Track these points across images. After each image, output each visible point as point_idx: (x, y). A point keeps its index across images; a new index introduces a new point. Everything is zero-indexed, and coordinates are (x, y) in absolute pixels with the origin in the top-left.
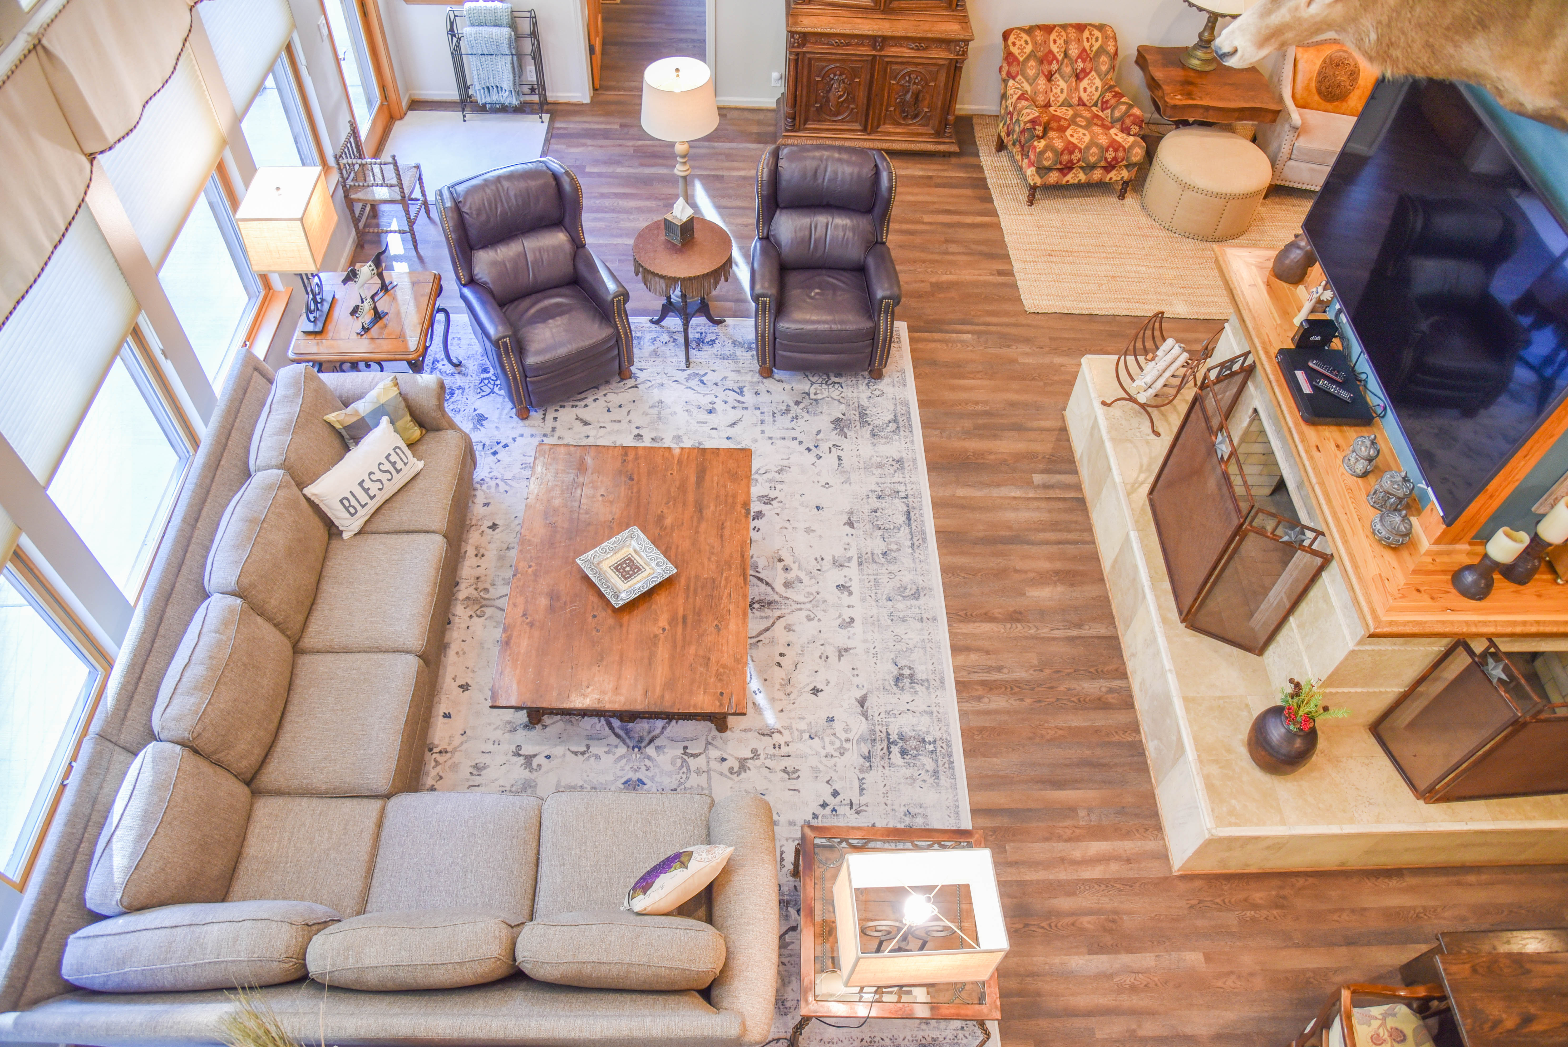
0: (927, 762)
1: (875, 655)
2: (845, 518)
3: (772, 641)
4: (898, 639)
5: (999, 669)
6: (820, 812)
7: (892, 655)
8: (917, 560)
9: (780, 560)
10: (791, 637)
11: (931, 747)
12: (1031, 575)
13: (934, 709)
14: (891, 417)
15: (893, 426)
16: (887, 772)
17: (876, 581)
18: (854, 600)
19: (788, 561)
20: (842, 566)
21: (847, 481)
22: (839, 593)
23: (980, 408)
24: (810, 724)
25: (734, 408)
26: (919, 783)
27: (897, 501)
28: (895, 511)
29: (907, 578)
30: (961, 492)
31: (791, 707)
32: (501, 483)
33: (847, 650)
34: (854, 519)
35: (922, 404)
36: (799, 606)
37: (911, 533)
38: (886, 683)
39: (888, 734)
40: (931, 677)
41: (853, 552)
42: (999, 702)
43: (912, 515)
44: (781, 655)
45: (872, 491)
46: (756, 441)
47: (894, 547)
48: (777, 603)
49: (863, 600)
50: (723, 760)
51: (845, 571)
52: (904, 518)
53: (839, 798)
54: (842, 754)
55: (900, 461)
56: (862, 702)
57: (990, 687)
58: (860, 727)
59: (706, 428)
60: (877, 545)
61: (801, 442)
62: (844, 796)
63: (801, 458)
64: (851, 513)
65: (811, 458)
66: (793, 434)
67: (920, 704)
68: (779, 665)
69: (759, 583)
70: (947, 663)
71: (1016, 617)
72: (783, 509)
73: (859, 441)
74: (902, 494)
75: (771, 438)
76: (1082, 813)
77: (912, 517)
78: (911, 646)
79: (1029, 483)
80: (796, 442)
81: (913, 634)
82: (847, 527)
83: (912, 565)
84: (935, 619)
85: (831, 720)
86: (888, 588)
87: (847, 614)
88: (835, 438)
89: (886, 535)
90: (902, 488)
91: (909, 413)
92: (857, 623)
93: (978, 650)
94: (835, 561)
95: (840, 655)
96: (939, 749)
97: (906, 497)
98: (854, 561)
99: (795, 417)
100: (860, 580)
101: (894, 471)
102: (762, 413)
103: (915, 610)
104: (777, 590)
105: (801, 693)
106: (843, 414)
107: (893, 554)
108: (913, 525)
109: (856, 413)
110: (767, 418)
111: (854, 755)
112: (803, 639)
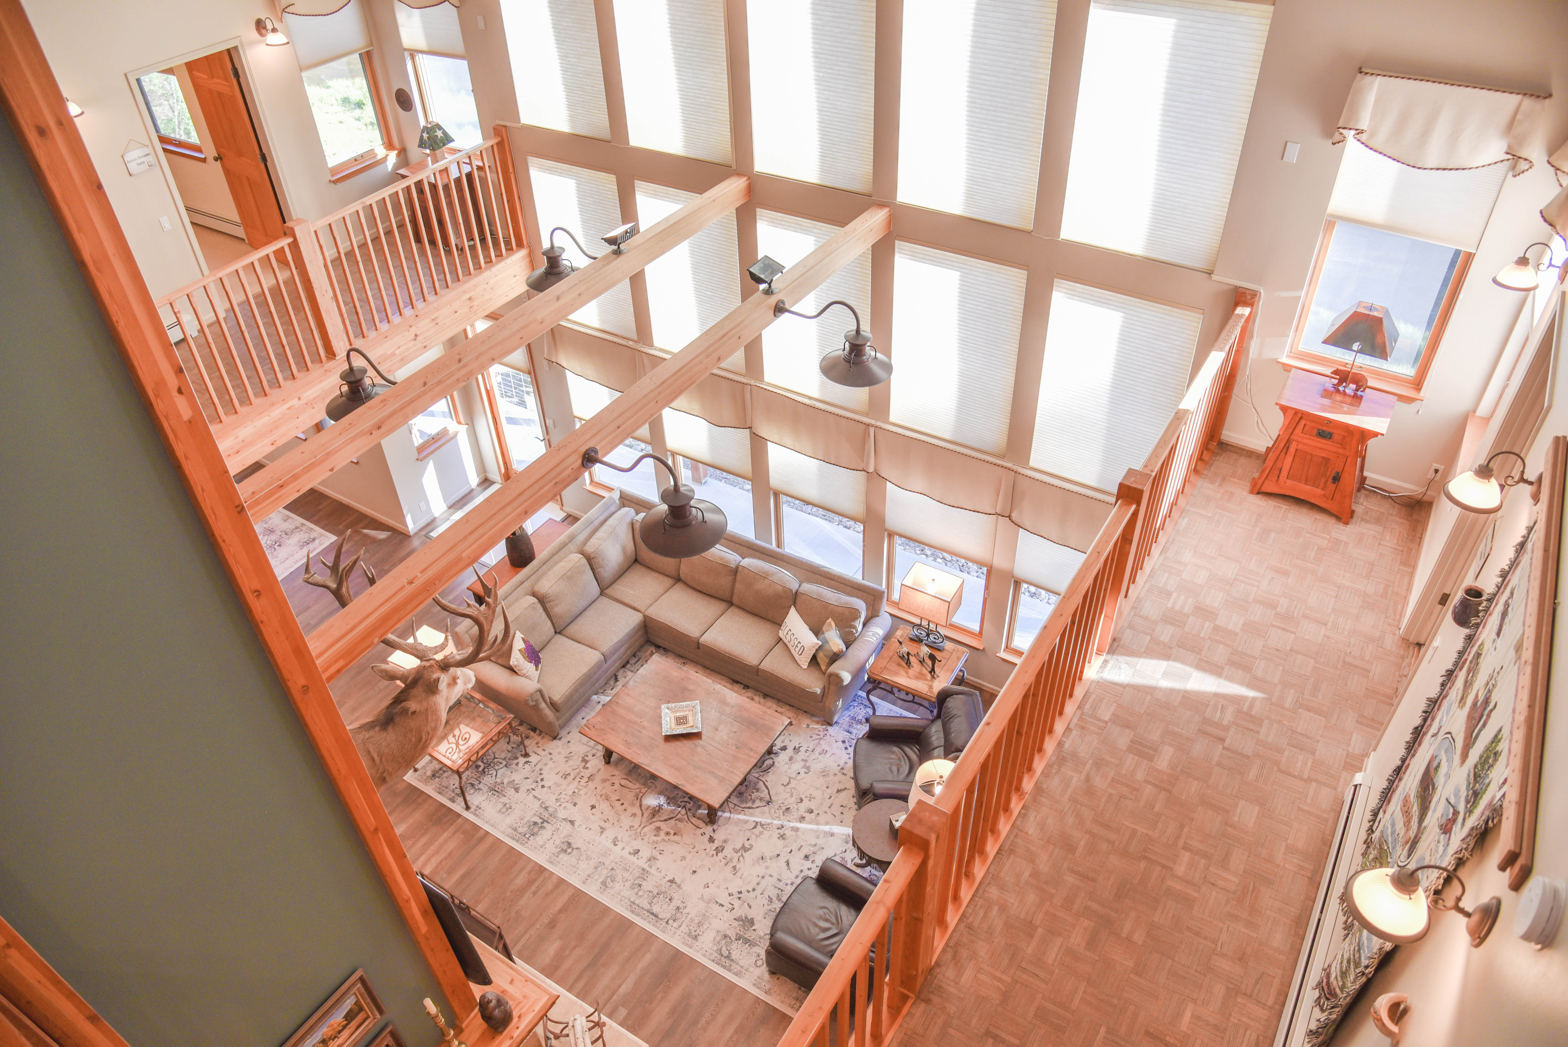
0: (522, 830)
1: (589, 843)
2: (678, 881)
3: (633, 804)
4: (588, 858)
5: (534, 893)
6: (542, 777)
7: (582, 850)
8: (623, 899)
9: (675, 834)
10: (628, 813)
11: (527, 836)
12: (567, 952)
13: (542, 850)
14: (734, 957)
15: (726, 953)
16: (534, 812)
17: (627, 870)
18: (625, 853)
19: (672, 837)
20: (649, 860)
21: (702, 898)
22: (635, 848)
23: (703, 1022)
24: (580, 795)
25: (802, 871)
26: (518, 820)
27: (669, 916)
28: (663, 909)
29: (618, 887)
30: (648, 957)
31: (595, 793)
32: (819, 737)
33: (602, 832)
34: (674, 885)
35: (732, 986)
36: (642, 826)
37: (643, 908)
38: (571, 838)
39: (548, 823)
40: (557, 859)
41: (653, 870)
42: (520, 880)
43: (654, 918)
44: (623, 804)
45: (685, 907)
46: (767, 868)
47: (641, 893)
48: (652, 818)
49: (622, 857)
50: (593, 756)
51: (645, 859)
52: (654, 911)
53: (540, 786)
54: (556, 799)
55: (696, 938)
56: (572, 822)
57: (531, 882)
58: (562, 814)
59: (794, 847)
60: (648, 885)
61: (749, 892)
62: (538, 790)
63: (735, 885)
64: (679, 886)
65: (734, 890)
66: (758, 892)
67: (549, 845)
68: (619, 800)
69: (670, 817)
70: (559, 871)
71: (552, 924)
72: (707, 854)
73: (727, 925)
74: (671, 922)
75: (763, 877)
76: (445, 875)
77: (651, 916)
78: (580, 861)
79: (624, 1004)
80: (751, 889)
81: (585, 867)
82: (672, 878)
83: (622, 894)
84: (584, 883)
85: (575, 804)
86: (619, 873)
87: (620, 845)
88: (738, 913)
89: (650, 894)
90: (675, 925)
91: (729, 970)
92: (611, 846)
93: (552, 891)
94: (655, 858)
95: (601, 828)
96: (524, 839)
97: (667, 922)
98: (648, 869)
99: (770, 900)
100: (634, 863)
101: (690, 930)
102: (787, 884)
103: (596, 877)
104: (659, 822)
105: (597, 800)
106: (754, 930)
107: (636, 890)
108: (647, 914)
109: (750, 938)
110: (780, 885)
111: (551, 804)
112: (622, 817)
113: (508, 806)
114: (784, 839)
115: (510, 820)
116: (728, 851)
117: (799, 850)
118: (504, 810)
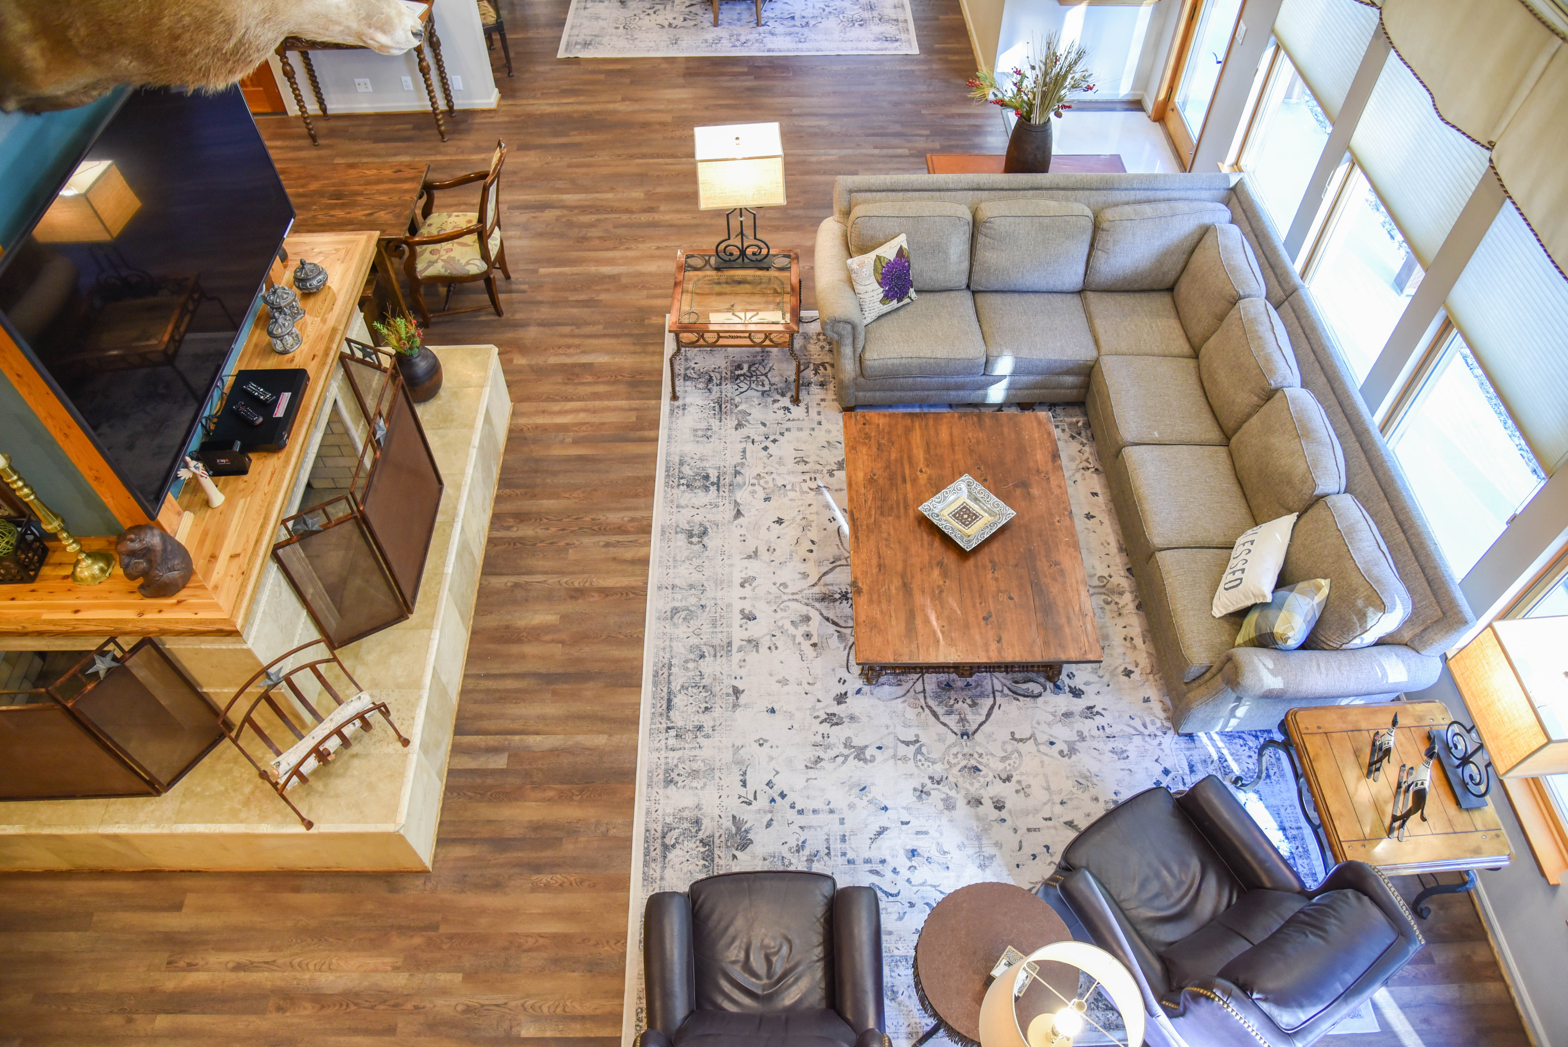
0: (687, 471)
1: (723, 553)
2: (743, 699)
3: (820, 563)
4: (699, 569)
5: (607, 545)
6: (777, 437)
7: (706, 553)
8: (668, 650)
9: (814, 645)
10: (803, 567)
11: (682, 481)
12: (548, 638)
13: (675, 510)
14: (672, 856)
15: (670, 841)
16: (722, 464)
17: (714, 625)
18: (738, 605)
19: (806, 645)
20: (749, 641)
21: (737, 749)
22: (754, 611)
23: (545, 878)
24: (786, 495)
25: (883, 862)
26: (696, 457)
27: (680, 723)
28: (686, 710)
29: (682, 631)
30: (601, 740)
31: (801, 509)
32: (1142, 729)
33: (749, 557)
34: (732, 698)
36: (795, 597)
37: (669, 683)
38: (715, 529)
39: (718, 490)
40: (673, 535)
41: (736, 657)
42: (614, 518)
43: (664, 707)
44: (811, 551)
45: (707, 736)
46: (851, 806)
47: (691, 665)
48: (817, 600)
49: (729, 605)
51: (746, 635)
52: (676, 701)
53: (763, 445)
54: (759, 475)
55: (669, 782)
56: (739, 514)
57: (620, 530)
58: (741, 496)
60: (709, 666)
61: (793, 806)
62: (758, 447)
63: (791, 780)
64: (735, 706)
65: (781, 783)
66: (803, 820)
67: (687, 513)
68: (813, 542)
69: (836, 620)
71: (577, 593)
72: (813, 708)
73: (717, 812)
74: (672, 733)
75: (832, 811)
77: (666, 703)
78: (687, 562)
80: (798, 807)
81: (684, 574)
82: (741, 688)
83: (674, 644)
84: (659, 588)
85: (767, 499)
86: (704, 618)
87: (747, 591)
88: (748, 815)
89: (697, 679)
90: (672, 742)
91: (646, 864)
92: (737, 580)
93: (624, 561)
94: (757, 646)
95: (756, 552)
96: (676, 481)
97: (669, 728)
98: (735, 648)
99: (800, 848)
100: (730, 626)
101: (676, 766)
102: (844, 854)
103: (679, 596)
104: (817, 613)
105: (793, 519)
106: (734, 857)
107: (692, 656)
108: (664, 694)
109: (716, 860)
110: (836, 846)
111: (747, 475)
112: (790, 565)
113: (709, 433)
114: (920, 798)
115: (690, 448)
116: (838, 734)
117: (918, 833)
118: (700, 433)
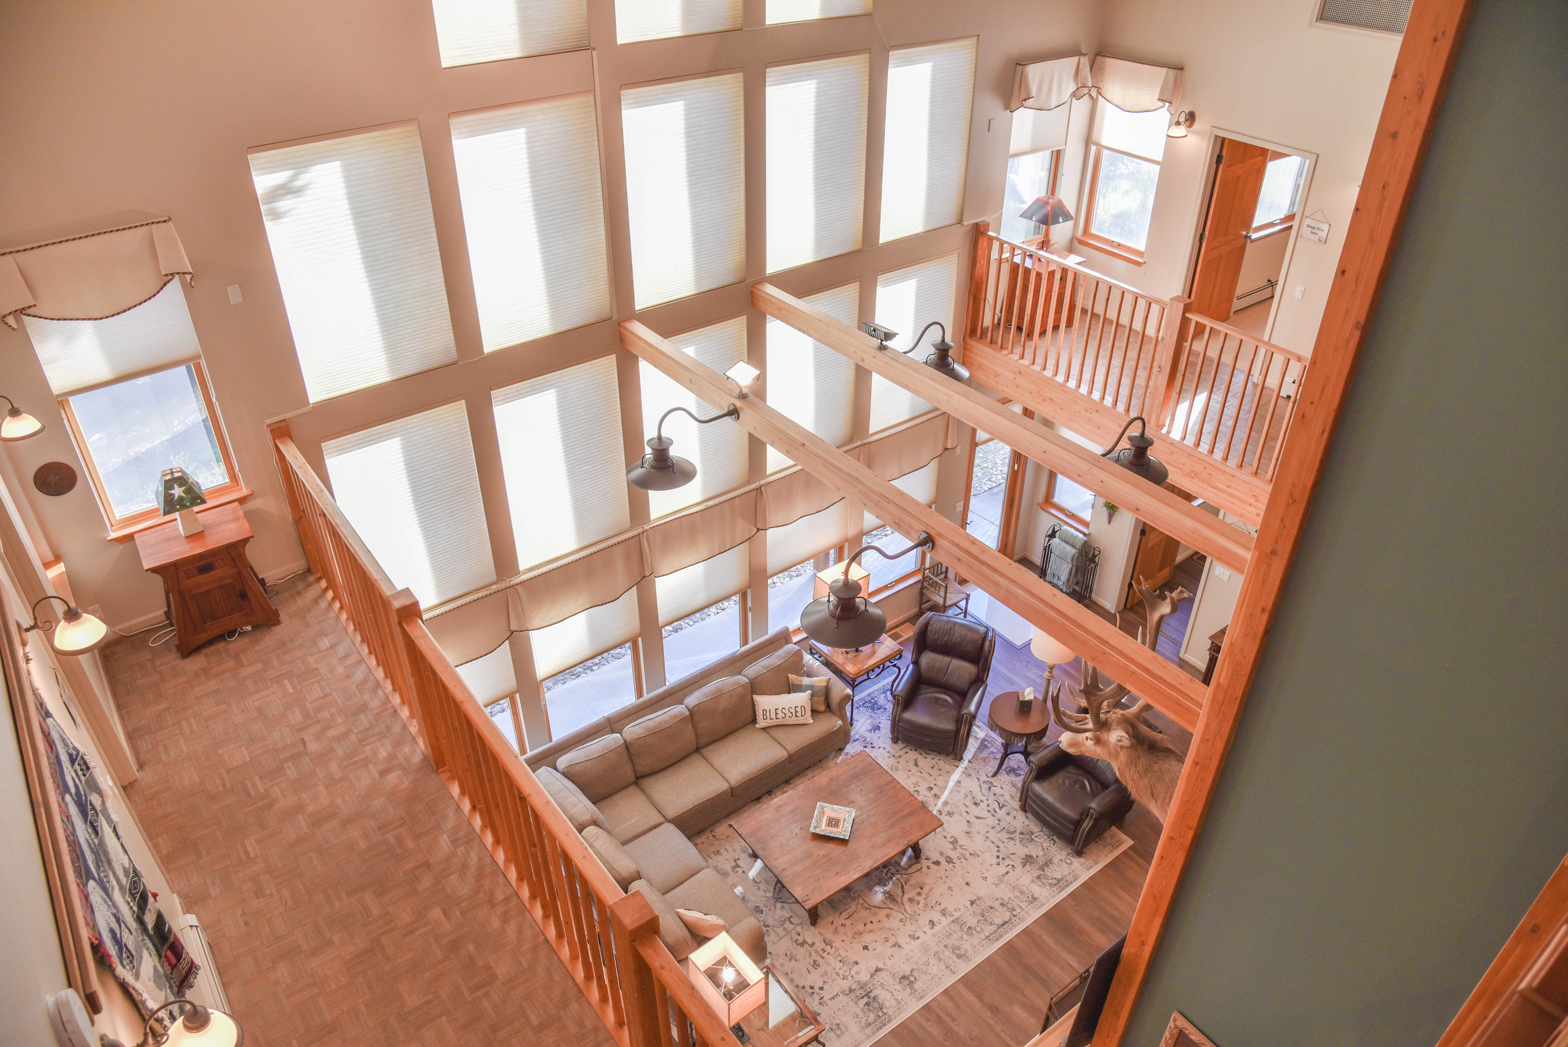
0: (872, 1017)
1: (908, 960)
2: (974, 898)
3: (874, 914)
4: (927, 964)
5: (954, 1019)
6: (807, 988)
7: (915, 967)
8: (981, 944)
9: (921, 888)
10: (885, 920)
11: (881, 1014)
13: (903, 1003)
14: (1059, 877)
15: (1055, 881)
16: (851, 1003)
17: (951, 935)
18: (930, 932)
19: (924, 892)
20: (944, 915)
21: (997, 885)
22: (927, 924)
23: (1115, 913)
24: (846, 956)
25: (989, 812)
26: (858, 1020)
27: (1008, 913)
28: (1001, 917)
29: (966, 946)
30: (1046, 938)
31: (849, 943)
33: (899, 946)
34: (978, 902)
35: (1085, 885)
36: (904, 912)
37: (995, 931)
38: (898, 974)
39: (871, 991)
40: (920, 992)
41: (956, 915)
42: (935, 1030)
43: (1007, 925)
44: (871, 922)
45: (1002, 899)
46: (978, 833)
47: (978, 929)
48: (896, 903)
49: (934, 936)
50: (799, 934)
51: (943, 918)
52: (1000, 923)
53: (820, 991)
54: (843, 979)
55: (1035, 899)
56: (878, 970)
57: (939, 1020)
58: (864, 977)
59: (964, 809)
60: (972, 922)
61: (999, 851)
62: (823, 993)
63: (990, 858)
64: (979, 899)
65: (995, 861)
66: (1001, 844)
67: (899, 996)
68: (865, 925)
69: (900, 888)
70: (933, 993)
71: (994, 1009)
72: (951, 870)
73: (1028, 874)
74: (1014, 913)
75: (987, 838)
77: (1006, 926)
78: (928, 972)
80: (997, 849)
81: (936, 968)
82: (969, 902)
83: (976, 944)
84: (955, 973)
85: (857, 963)
86: (952, 942)
87: (919, 933)
88: (1018, 863)
89: (982, 922)
90: (1018, 910)
91: (1071, 883)
92: (918, 942)
93: (955, 1004)
94: (944, 910)
96: (883, 1018)
97: (1015, 916)
98: (952, 918)
99: (1012, 839)
100: (944, 928)
101: (1026, 901)
102: (999, 824)
103: (951, 961)
104: (904, 898)
105: (859, 942)
106: (1037, 857)
107: (974, 932)
108: (1002, 929)
109: (1044, 861)
110: (998, 828)
111: (848, 985)
112: (888, 926)
113: (834, 1027)
114: (953, 813)
115: (854, 1028)
116: (953, 854)
117: (967, 807)
118: (838, 1032)
